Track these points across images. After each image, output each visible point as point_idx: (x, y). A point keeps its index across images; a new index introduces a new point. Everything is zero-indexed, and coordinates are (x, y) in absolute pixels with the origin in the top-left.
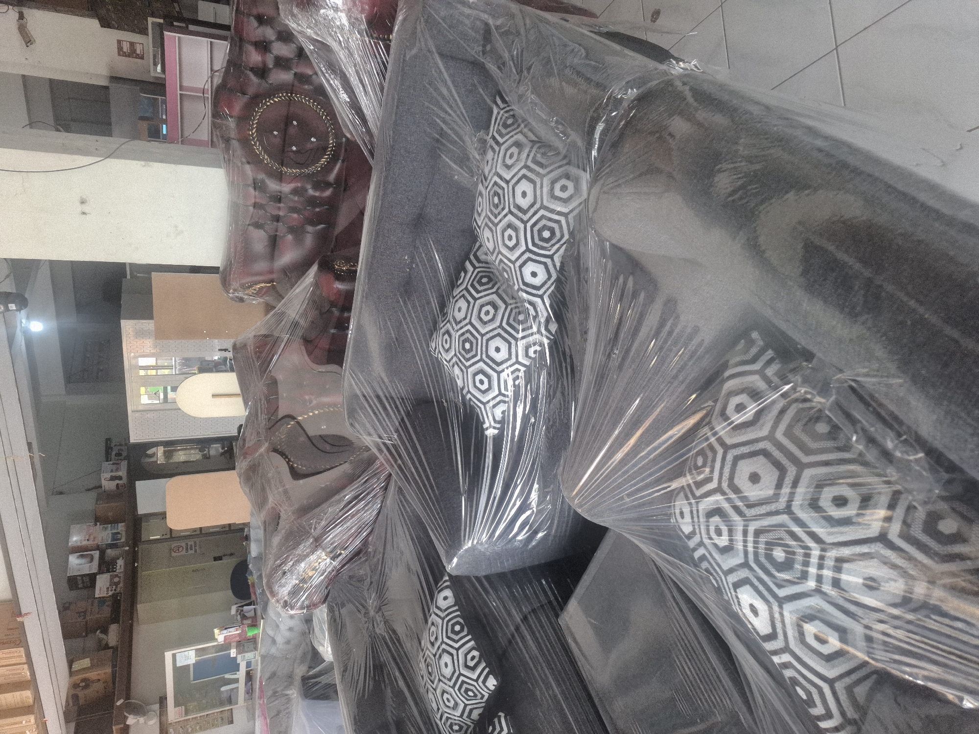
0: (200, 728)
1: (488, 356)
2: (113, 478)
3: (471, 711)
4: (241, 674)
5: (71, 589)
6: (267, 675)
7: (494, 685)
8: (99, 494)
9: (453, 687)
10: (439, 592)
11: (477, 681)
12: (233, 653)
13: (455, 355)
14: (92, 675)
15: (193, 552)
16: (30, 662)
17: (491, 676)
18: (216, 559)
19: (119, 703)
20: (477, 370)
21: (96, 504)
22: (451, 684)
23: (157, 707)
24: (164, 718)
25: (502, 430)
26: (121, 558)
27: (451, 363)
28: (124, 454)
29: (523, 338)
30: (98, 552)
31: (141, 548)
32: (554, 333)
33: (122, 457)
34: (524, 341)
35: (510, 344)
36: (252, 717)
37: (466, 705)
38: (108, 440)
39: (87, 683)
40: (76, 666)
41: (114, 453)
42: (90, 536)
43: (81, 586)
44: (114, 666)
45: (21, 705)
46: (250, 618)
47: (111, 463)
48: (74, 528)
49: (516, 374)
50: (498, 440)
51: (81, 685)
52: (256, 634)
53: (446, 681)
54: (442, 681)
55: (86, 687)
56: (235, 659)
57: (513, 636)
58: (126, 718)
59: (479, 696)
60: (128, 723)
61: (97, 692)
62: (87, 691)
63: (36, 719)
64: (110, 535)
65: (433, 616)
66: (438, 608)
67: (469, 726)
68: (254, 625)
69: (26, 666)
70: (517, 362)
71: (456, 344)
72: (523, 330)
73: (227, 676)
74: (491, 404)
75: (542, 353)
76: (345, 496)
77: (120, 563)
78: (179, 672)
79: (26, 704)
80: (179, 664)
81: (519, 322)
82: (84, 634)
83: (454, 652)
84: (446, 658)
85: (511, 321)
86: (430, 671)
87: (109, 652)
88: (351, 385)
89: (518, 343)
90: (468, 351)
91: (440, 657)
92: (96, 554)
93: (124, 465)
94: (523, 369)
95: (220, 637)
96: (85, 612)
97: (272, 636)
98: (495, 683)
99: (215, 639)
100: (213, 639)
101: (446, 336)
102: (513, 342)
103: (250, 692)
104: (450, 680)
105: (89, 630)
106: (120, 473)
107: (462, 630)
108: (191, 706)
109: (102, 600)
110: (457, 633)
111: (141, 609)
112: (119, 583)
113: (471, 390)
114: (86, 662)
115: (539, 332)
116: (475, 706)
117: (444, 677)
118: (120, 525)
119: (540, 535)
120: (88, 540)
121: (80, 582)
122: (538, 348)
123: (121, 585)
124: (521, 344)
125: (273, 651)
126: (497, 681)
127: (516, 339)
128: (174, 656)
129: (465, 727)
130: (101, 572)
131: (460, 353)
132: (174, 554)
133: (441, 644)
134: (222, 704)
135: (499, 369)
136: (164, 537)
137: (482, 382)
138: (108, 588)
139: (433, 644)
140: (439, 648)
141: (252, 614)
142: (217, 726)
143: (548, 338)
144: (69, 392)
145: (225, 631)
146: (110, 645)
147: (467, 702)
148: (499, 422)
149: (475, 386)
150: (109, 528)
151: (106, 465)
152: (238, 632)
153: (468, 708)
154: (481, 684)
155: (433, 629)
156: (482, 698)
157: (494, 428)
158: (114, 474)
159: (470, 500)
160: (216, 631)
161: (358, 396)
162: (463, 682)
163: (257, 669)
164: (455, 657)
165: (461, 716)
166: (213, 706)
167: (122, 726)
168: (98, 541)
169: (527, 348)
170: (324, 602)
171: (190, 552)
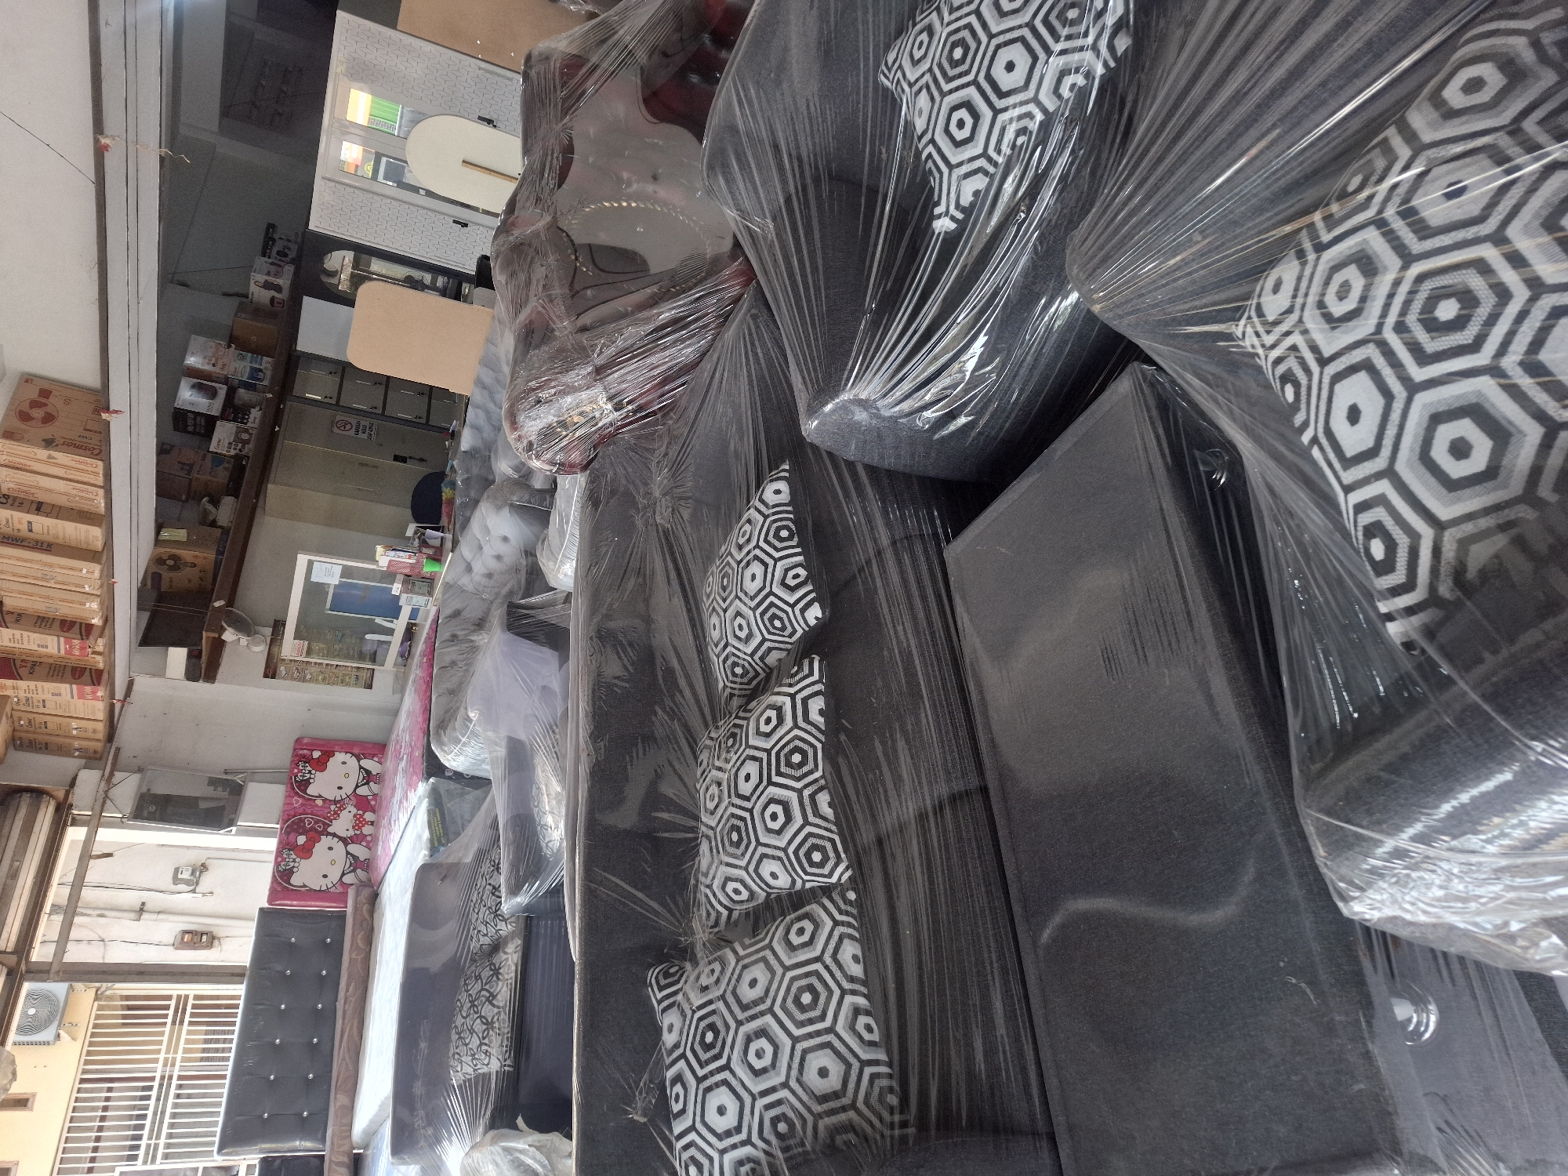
0: (324, 679)
1: (989, 78)
2: (267, 286)
3: (770, 650)
4: (400, 625)
5: (176, 428)
6: (448, 611)
7: (817, 618)
8: (241, 304)
9: (754, 610)
10: (771, 481)
11: (792, 606)
12: (396, 588)
13: (930, 70)
14: (187, 555)
15: (365, 436)
16: (107, 487)
17: (816, 604)
18: (396, 458)
19: (217, 604)
20: (960, 101)
21: (236, 315)
22: (753, 604)
23: (268, 631)
24: (275, 649)
25: (962, 225)
26: (258, 408)
27: (916, 88)
28: (292, 255)
29: (1063, 52)
30: (225, 387)
31: (290, 406)
32: (1119, 54)
33: (288, 259)
34: (1062, 60)
35: (1035, 59)
36: (400, 689)
37: (764, 640)
38: (271, 227)
39: (177, 563)
40: (165, 534)
41: (275, 250)
42: (217, 360)
43: (190, 429)
44: (220, 553)
45: (84, 546)
46: (433, 547)
47: (270, 261)
48: (197, 341)
49: (1025, 122)
50: (951, 242)
51: (168, 562)
52: (436, 573)
53: (747, 600)
54: (740, 600)
55: (175, 568)
56: (398, 598)
57: (868, 562)
58: (222, 630)
59: (789, 630)
60: (224, 637)
61: (190, 581)
62: (173, 574)
63: (102, 571)
64: (248, 370)
65: (752, 510)
66: (762, 501)
67: (757, 674)
68: (437, 558)
69: (101, 492)
70: (1035, 100)
71: (937, 50)
72: (1069, 38)
73: (379, 620)
74: (965, 169)
75: (1082, 94)
76: (662, 313)
77: (255, 414)
78: (314, 590)
79: (91, 547)
80: (314, 579)
81: (1065, 22)
82: (184, 497)
83: (771, 562)
84: (757, 568)
85: (1052, 18)
86: (725, 583)
87: (218, 532)
88: (729, 105)
89: (1051, 60)
90: (954, 64)
91: (748, 564)
92: (222, 391)
93: (289, 270)
94: (1039, 117)
95: (384, 558)
96: (191, 466)
97: (469, 559)
98: (820, 615)
99: (374, 560)
100: (372, 559)
101: (924, 37)
102: (1042, 55)
103: (405, 655)
104: (752, 598)
105: (193, 495)
106: (280, 281)
107: (791, 537)
108: (316, 646)
109: (218, 458)
110: (782, 540)
111: (274, 491)
112: (247, 442)
113: (937, 138)
114: (181, 535)
115: (1095, 48)
116: (777, 645)
117: (746, 594)
118: (265, 359)
119: (962, 420)
120: (214, 365)
121: (190, 422)
122: (1080, 80)
123: (251, 446)
124: (1056, 63)
125: (465, 581)
126: (823, 613)
127: (1049, 52)
128: (310, 564)
129: (752, 674)
130: (223, 416)
131: (940, 66)
132: (336, 430)
133: (754, 548)
134: (361, 657)
135: (1000, 104)
136: (326, 400)
137: (961, 124)
138: (230, 444)
139: (740, 547)
140: (749, 553)
141: (437, 543)
142: (348, 684)
143: (1106, 64)
144: (223, 131)
145: (393, 553)
146: (219, 524)
147: (767, 636)
148: (963, 210)
149: (947, 131)
150: (249, 359)
151: (261, 262)
152: (411, 561)
153: (767, 644)
154: (797, 612)
155: (747, 527)
156: (790, 636)
157: (953, 218)
158: (271, 279)
159: (875, 324)
160: (379, 549)
161: (737, 132)
162: (772, 604)
163: (424, 626)
164: (770, 570)
165: (752, 655)
166: (348, 657)
167: (216, 635)
168: (229, 371)
169: (1063, 73)
170: (585, 468)
171: (361, 436)
